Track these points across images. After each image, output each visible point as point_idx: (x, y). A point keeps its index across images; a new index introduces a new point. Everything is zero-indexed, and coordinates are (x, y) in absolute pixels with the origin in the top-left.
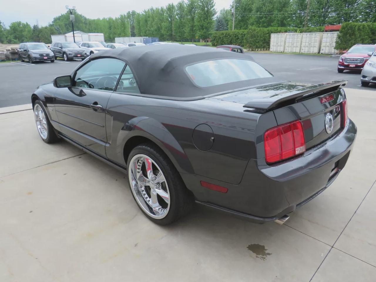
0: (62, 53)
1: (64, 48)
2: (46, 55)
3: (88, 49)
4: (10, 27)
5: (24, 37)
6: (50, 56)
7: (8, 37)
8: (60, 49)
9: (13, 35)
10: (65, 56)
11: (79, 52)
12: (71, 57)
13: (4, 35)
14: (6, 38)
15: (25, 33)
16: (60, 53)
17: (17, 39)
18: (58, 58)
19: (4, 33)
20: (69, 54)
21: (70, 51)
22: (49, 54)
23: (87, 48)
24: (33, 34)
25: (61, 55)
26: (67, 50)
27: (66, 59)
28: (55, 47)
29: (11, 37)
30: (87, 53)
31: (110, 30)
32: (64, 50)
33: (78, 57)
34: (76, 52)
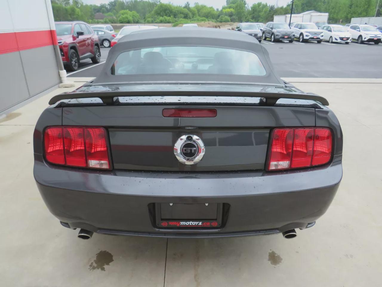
0: (271, 33)
1: (275, 29)
2: (254, 36)
3: (299, 31)
4: (252, 8)
5: (260, 17)
6: (258, 36)
7: (247, 17)
8: (271, 29)
9: (251, 16)
10: (273, 37)
11: (287, 33)
12: (278, 38)
13: (244, 15)
14: (246, 18)
15: (262, 14)
16: (269, 33)
17: (254, 19)
18: (267, 39)
19: (245, 14)
20: (277, 35)
21: (278, 32)
22: (257, 34)
23: (299, 29)
24: (268, 14)
25: (270, 36)
26: (275, 31)
27: (273, 40)
28: (267, 28)
29: (250, 17)
30: (296, 35)
31: (350, 9)
32: (274, 31)
33: (285, 38)
34: (284, 33)
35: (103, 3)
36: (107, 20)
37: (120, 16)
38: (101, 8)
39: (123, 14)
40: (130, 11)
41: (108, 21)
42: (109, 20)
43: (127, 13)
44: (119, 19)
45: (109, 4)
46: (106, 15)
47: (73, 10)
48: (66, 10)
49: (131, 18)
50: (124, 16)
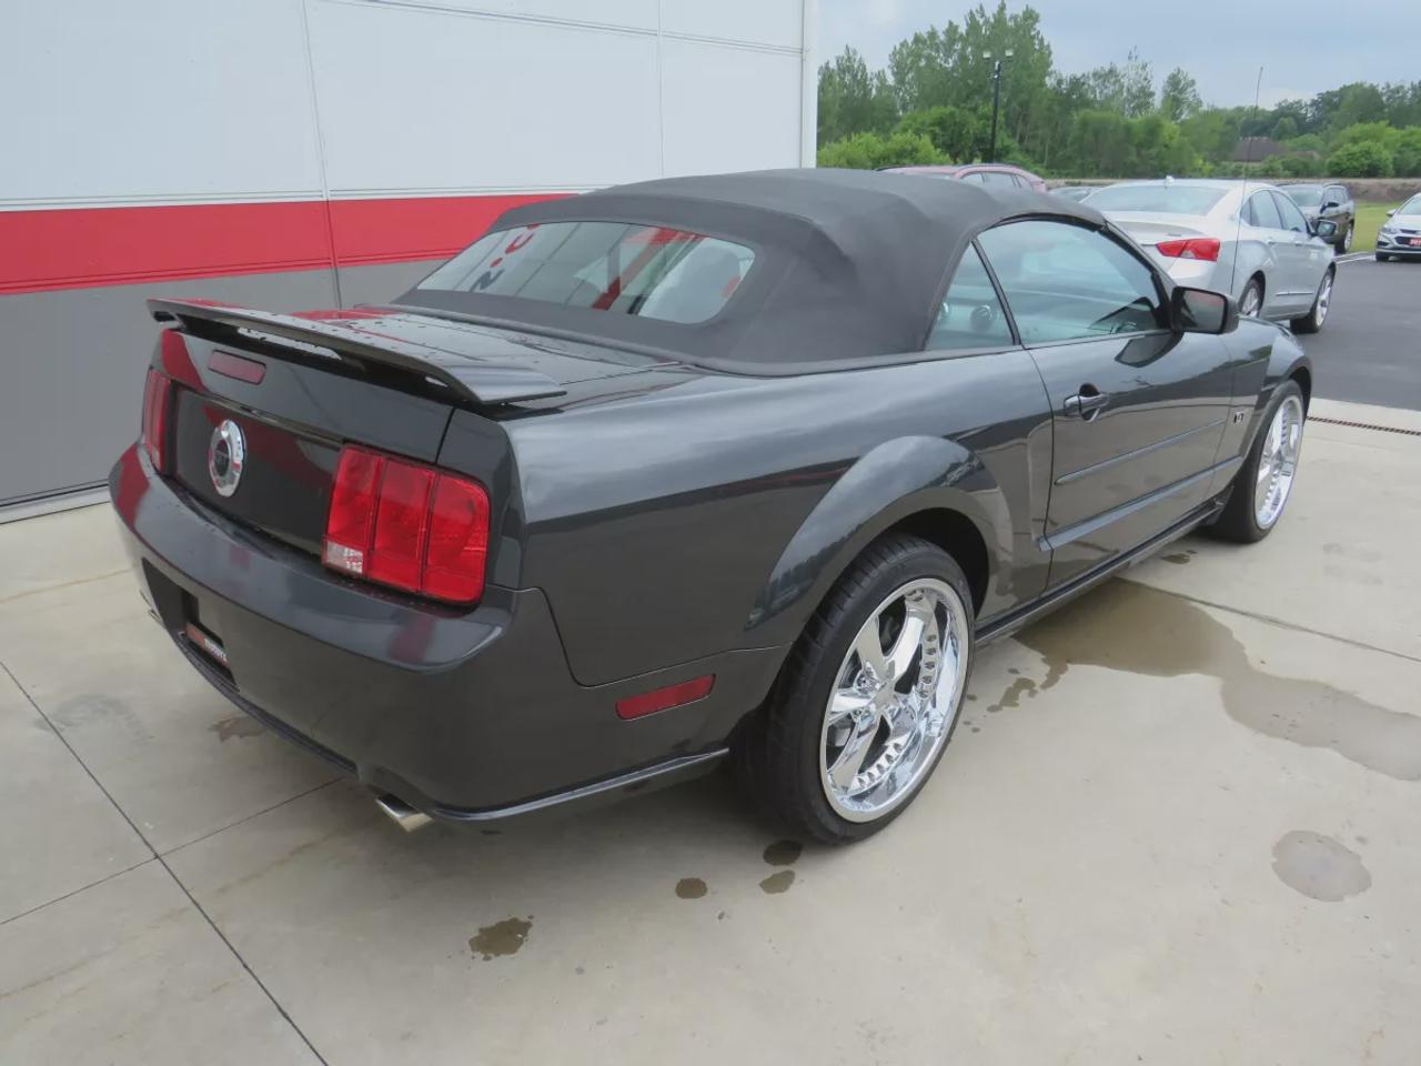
35: (1291, 100)
36: (1278, 165)
37: (1341, 146)
38: (1277, 119)
39: (1355, 140)
40: (1397, 127)
41: (1281, 168)
42: (1283, 163)
43: (1375, 137)
44: (1332, 158)
45: (1314, 103)
46: (1289, 143)
47: (1153, 129)
48: (1128, 129)
49: (1387, 156)
50: (1355, 149)
